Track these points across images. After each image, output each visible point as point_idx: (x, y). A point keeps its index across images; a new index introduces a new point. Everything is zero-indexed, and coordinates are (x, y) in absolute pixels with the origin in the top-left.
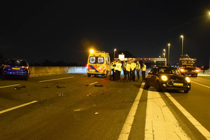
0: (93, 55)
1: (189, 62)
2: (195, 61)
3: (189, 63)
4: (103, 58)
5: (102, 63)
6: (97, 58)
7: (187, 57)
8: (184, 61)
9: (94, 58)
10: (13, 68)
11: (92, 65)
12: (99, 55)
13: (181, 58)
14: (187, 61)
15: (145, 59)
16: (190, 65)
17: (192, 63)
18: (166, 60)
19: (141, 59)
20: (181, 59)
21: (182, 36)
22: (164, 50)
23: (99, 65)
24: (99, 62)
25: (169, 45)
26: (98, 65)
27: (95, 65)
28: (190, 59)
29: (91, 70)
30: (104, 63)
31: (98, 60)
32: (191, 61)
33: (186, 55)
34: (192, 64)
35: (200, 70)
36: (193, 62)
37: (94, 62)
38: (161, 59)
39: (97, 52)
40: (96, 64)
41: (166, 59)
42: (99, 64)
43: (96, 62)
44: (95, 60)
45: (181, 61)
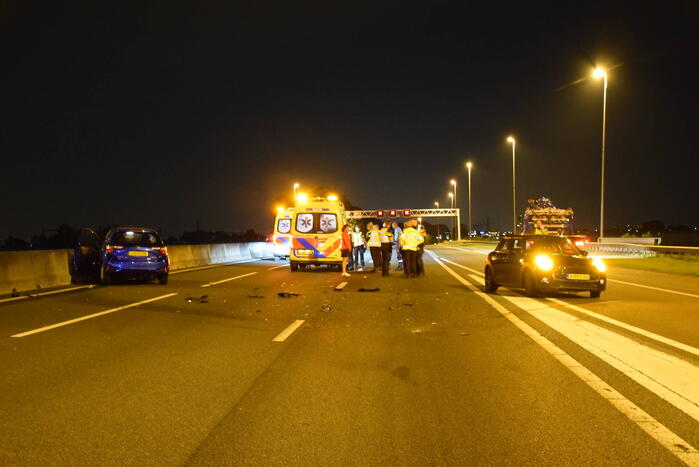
0: (308, 209)
1: (553, 219)
2: (569, 217)
3: (553, 223)
4: (333, 217)
5: (331, 231)
6: (317, 216)
7: (547, 206)
8: (538, 217)
9: (310, 217)
10: (131, 253)
11: (304, 236)
12: (324, 210)
13: (531, 208)
14: (549, 217)
15: (393, 213)
16: (555, 229)
17: (562, 222)
18: (458, 215)
19: (380, 213)
20: (529, 212)
21: (511, 140)
22: (453, 182)
23: (324, 236)
24: (322, 227)
25: (469, 165)
26: (320, 236)
27: (313, 236)
28: (554, 210)
29: (301, 251)
30: (337, 229)
31: (322, 223)
32: (560, 217)
33: (544, 200)
34: (562, 226)
35: (587, 242)
36: (564, 219)
37: (310, 228)
38: (442, 210)
39: (318, 201)
40: (315, 235)
41: (458, 210)
42: (324, 233)
43: (316, 229)
44: (311, 222)
45: (531, 217)
